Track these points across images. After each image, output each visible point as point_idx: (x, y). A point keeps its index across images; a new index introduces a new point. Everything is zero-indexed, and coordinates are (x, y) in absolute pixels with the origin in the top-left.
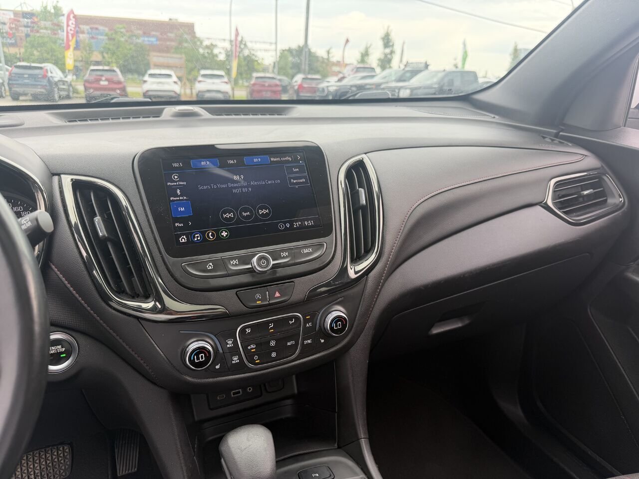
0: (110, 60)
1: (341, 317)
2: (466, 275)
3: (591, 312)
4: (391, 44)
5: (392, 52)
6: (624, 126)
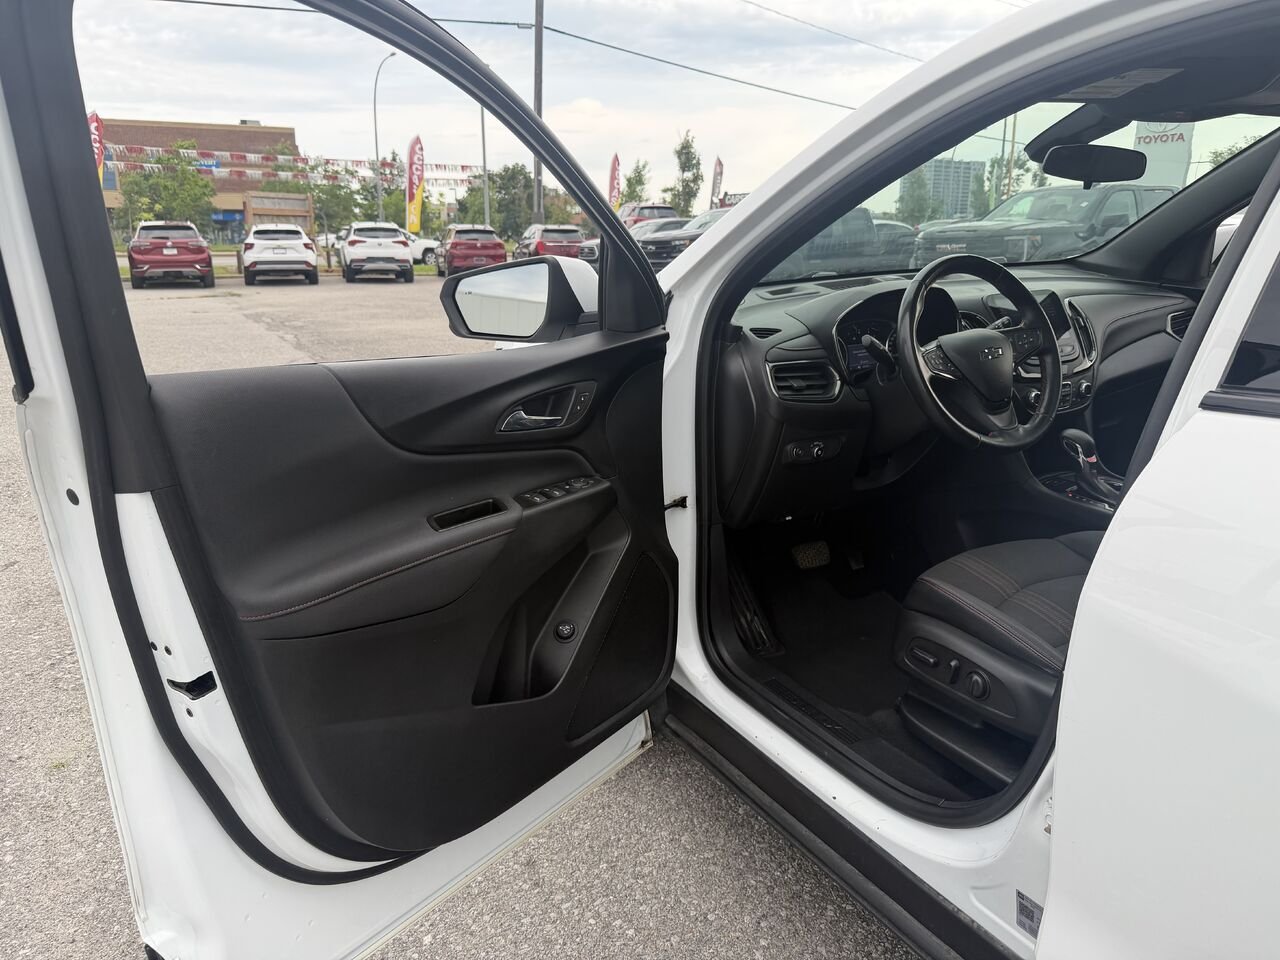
4: (695, 162)
5: (697, 178)
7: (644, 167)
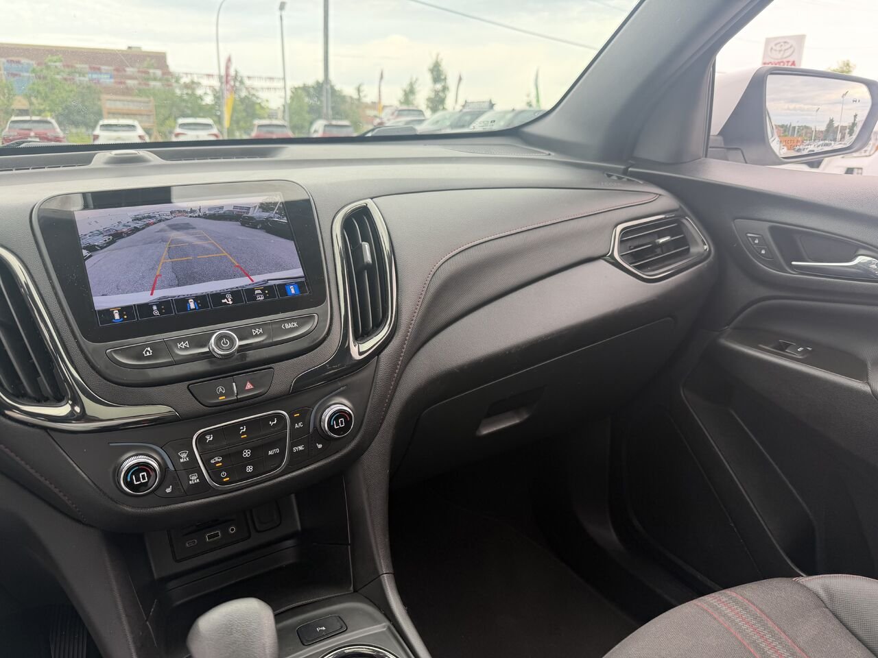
0: (42, 107)
1: (344, 411)
2: (513, 351)
3: (684, 394)
4: (443, 77)
5: (445, 89)
6: (706, 157)
7: (415, 82)
